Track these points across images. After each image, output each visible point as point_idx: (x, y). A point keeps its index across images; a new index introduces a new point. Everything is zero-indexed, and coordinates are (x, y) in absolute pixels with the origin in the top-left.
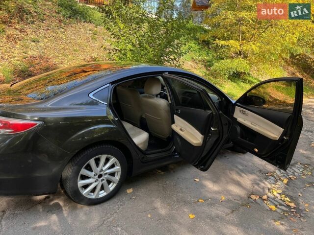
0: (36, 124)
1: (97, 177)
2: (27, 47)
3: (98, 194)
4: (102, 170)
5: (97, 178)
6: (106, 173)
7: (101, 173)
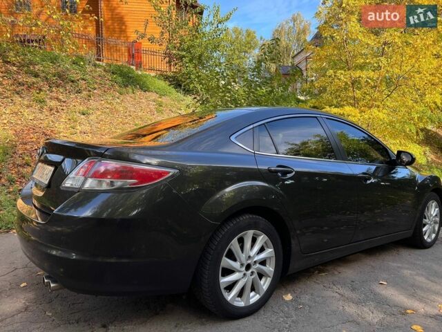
0: (169, 173)
1: (244, 269)
2: (75, 121)
3: (249, 298)
4: (249, 257)
5: (245, 272)
6: (255, 262)
7: (249, 262)
